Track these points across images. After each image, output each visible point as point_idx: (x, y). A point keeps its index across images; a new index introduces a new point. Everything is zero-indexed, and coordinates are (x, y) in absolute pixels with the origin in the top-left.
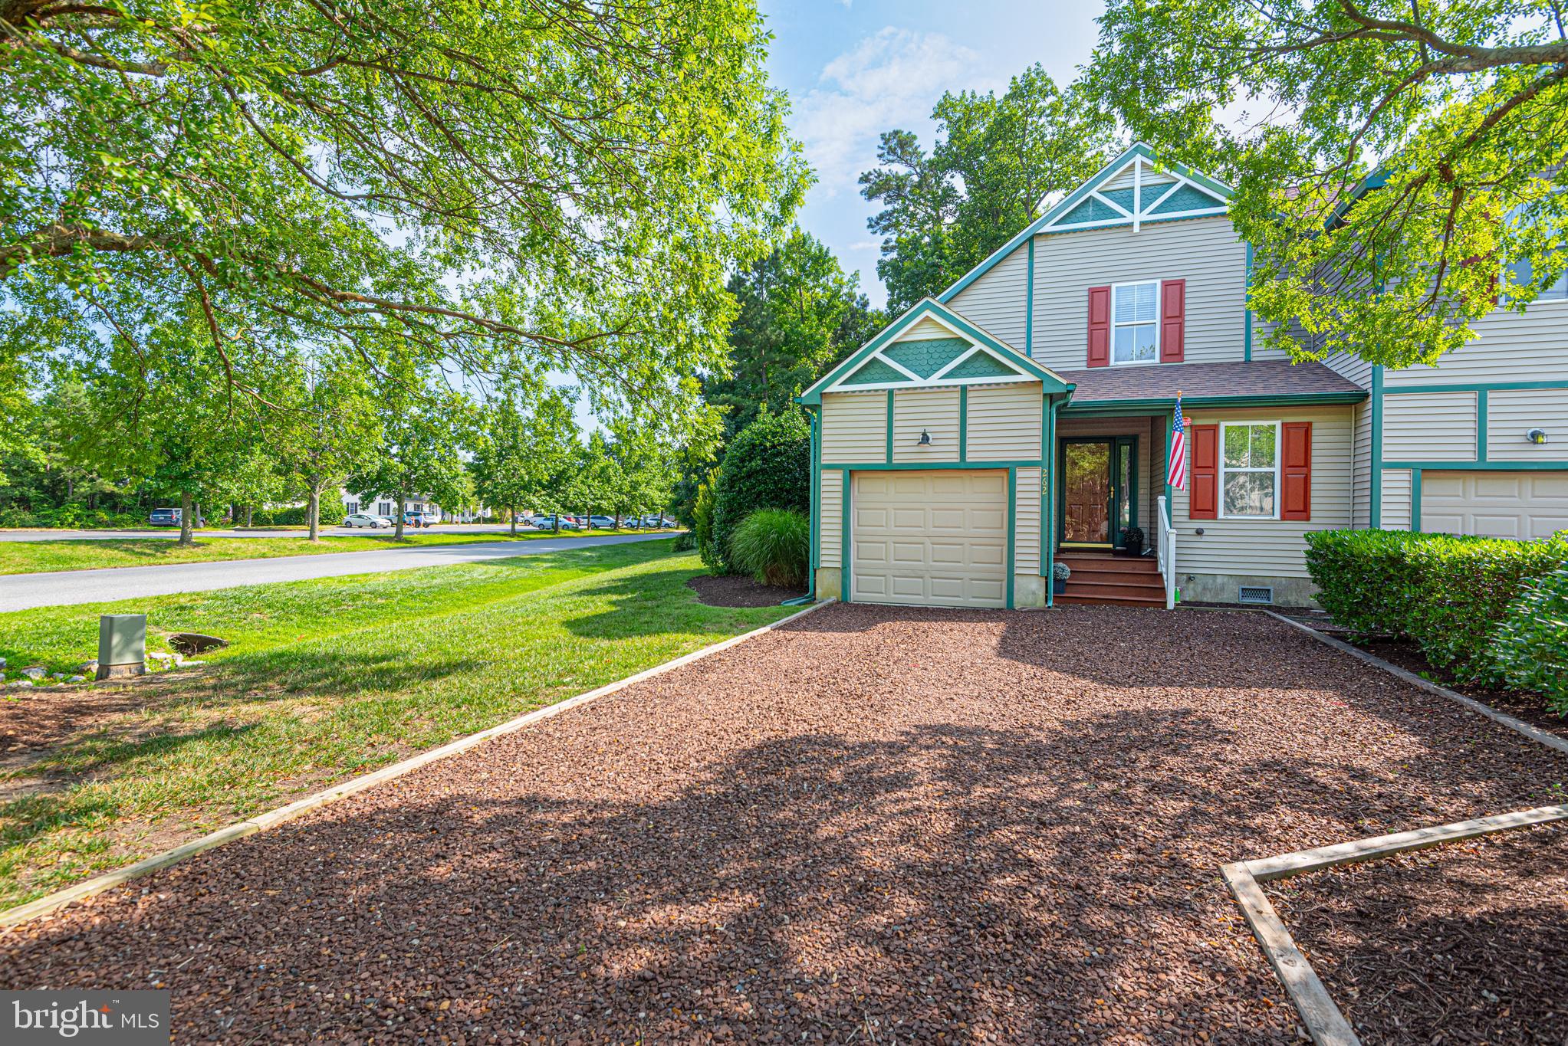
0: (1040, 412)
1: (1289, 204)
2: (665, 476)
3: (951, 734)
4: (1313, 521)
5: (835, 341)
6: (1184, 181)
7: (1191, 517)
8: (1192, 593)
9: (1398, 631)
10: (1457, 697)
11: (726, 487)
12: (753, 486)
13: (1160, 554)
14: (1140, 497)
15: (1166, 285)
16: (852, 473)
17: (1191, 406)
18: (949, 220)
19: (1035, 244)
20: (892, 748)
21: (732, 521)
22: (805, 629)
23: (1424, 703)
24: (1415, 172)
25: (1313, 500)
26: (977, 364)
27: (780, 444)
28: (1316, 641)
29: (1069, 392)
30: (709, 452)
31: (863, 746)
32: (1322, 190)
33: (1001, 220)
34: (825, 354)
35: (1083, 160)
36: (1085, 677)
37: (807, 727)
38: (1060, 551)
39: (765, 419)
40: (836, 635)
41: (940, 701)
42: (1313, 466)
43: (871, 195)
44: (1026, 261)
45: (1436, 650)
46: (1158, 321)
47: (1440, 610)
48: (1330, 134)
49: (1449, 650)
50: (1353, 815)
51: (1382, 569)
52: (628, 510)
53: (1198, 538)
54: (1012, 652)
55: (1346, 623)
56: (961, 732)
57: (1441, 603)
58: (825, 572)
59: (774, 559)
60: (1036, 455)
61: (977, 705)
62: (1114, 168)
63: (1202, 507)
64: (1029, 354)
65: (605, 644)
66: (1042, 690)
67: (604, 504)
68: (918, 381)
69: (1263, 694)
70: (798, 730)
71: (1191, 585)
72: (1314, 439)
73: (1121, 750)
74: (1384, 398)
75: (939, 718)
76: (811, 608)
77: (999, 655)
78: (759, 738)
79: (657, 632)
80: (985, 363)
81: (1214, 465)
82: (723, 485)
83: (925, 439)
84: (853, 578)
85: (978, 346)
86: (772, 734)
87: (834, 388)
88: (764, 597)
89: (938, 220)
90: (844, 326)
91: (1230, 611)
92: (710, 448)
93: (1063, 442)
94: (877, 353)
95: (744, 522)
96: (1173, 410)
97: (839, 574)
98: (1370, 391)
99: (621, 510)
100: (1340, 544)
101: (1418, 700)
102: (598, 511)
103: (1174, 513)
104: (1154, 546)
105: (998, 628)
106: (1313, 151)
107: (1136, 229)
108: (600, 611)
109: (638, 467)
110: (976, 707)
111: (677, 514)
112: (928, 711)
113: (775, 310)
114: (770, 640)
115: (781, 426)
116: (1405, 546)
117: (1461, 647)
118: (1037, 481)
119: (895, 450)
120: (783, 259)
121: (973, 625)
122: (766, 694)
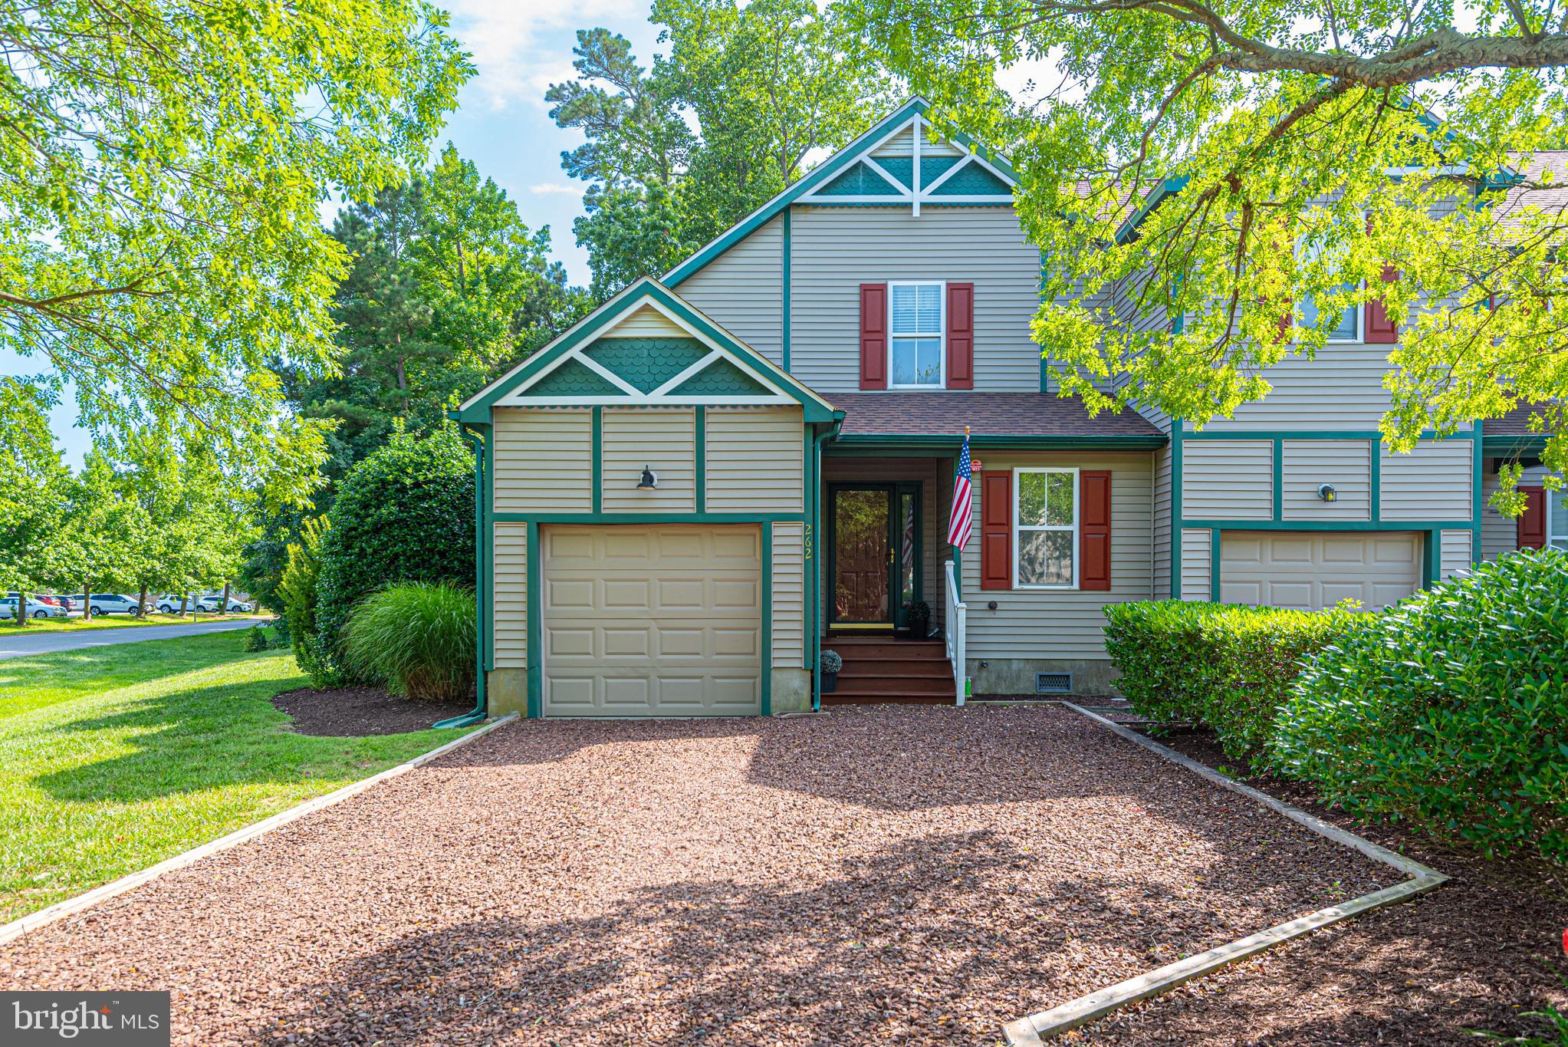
0: (800, 446)
1: (1080, 203)
2: (232, 527)
3: (680, 896)
4: (1114, 590)
5: (516, 328)
6: (971, 155)
7: (983, 587)
8: (984, 683)
9: (1197, 719)
10: (1252, 792)
11: (337, 548)
12: (384, 546)
13: (949, 636)
14: (925, 562)
15: (952, 288)
16: (541, 527)
17: (982, 446)
18: (680, 169)
19: (793, 218)
20: (598, 928)
21: (349, 600)
22: (470, 763)
23: (1220, 802)
24: (1207, 182)
25: (1114, 566)
26: (718, 377)
27: (428, 482)
28: (1116, 736)
29: (837, 421)
30: (300, 494)
31: (553, 929)
32: (1115, 190)
33: (749, 178)
34: (501, 348)
35: (851, 109)
36: (856, 801)
37: (468, 911)
38: (831, 634)
39: (402, 445)
40: (518, 768)
41: (668, 853)
42: (1114, 525)
43: (564, 119)
44: (780, 239)
45: (1232, 739)
46: (943, 334)
47: (1235, 693)
48: (1122, 121)
49: (1244, 738)
50: (1145, 942)
51: (1180, 647)
52: (163, 585)
53: (990, 614)
54: (767, 775)
55: (1147, 713)
56: (693, 891)
57: (1236, 684)
58: (502, 676)
59: (418, 657)
60: (797, 506)
61: (717, 852)
62: (888, 128)
63: (996, 576)
64: (786, 368)
65: (116, 810)
66: (802, 823)
67: (119, 574)
68: (635, 397)
69: (1059, 805)
70: (451, 917)
71: (984, 674)
72: (1114, 491)
73: (897, 893)
74: (1184, 445)
75: (665, 877)
76: (480, 731)
77: (750, 780)
78: (388, 936)
79: (214, 785)
80: (724, 377)
81: (1008, 523)
82: (332, 544)
83: (647, 479)
84: (545, 682)
85: (718, 352)
86: (411, 928)
87: (512, 399)
88: (404, 718)
89: (664, 170)
90: (528, 308)
91: (1027, 704)
92: (305, 486)
93: (832, 489)
94: (575, 352)
95: (368, 604)
96: (960, 450)
97: (524, 676)
98: (1170, 435)
99: (149, 582)
100: (1138, 619)
101: (1215, 799)
102: (106, 587)
103: (964, 582)
104: (942, 626)
105: (749, 743)
106: (1104, 141)
107: (916, 212)
108: (106, 757)
109: (179, 512)
110: (715, 856)
111: (253, 589)
112: (650, 869)
113: (418, 273)
114: (412, 783)
115: (429, 453)
116: (1202, 621)
117: (1256, 735)
118: (798, 541)
119: (605, 495)
120: (428, 196)
121: (715, 741)
122: (403, 867)
